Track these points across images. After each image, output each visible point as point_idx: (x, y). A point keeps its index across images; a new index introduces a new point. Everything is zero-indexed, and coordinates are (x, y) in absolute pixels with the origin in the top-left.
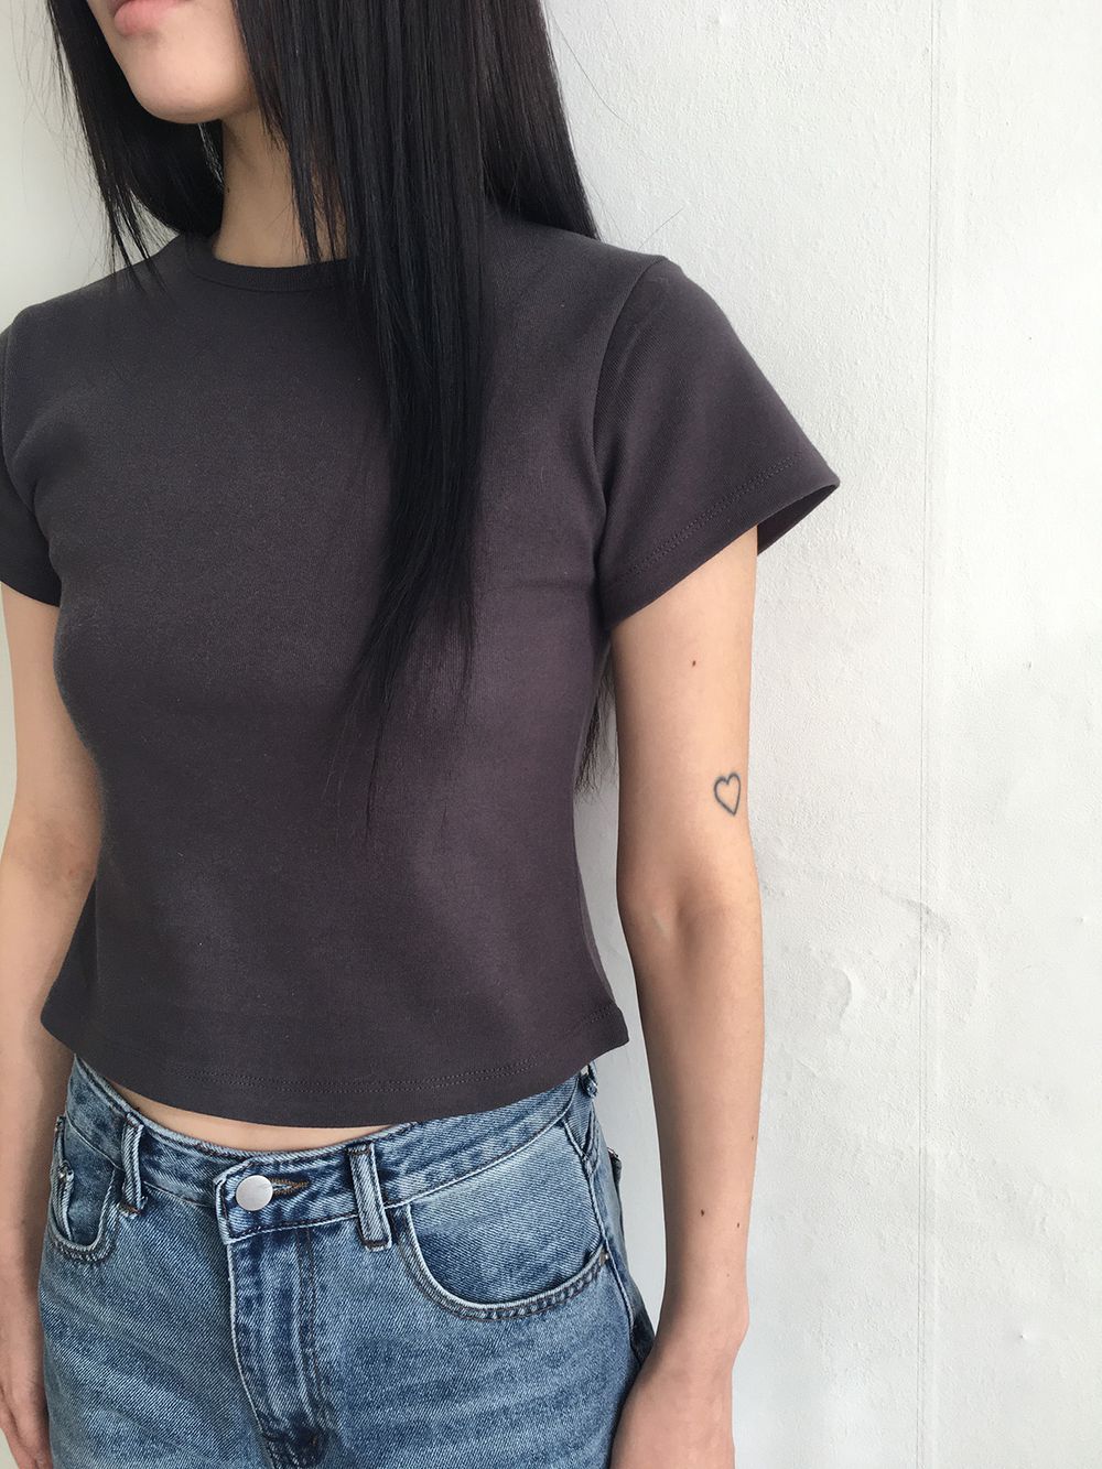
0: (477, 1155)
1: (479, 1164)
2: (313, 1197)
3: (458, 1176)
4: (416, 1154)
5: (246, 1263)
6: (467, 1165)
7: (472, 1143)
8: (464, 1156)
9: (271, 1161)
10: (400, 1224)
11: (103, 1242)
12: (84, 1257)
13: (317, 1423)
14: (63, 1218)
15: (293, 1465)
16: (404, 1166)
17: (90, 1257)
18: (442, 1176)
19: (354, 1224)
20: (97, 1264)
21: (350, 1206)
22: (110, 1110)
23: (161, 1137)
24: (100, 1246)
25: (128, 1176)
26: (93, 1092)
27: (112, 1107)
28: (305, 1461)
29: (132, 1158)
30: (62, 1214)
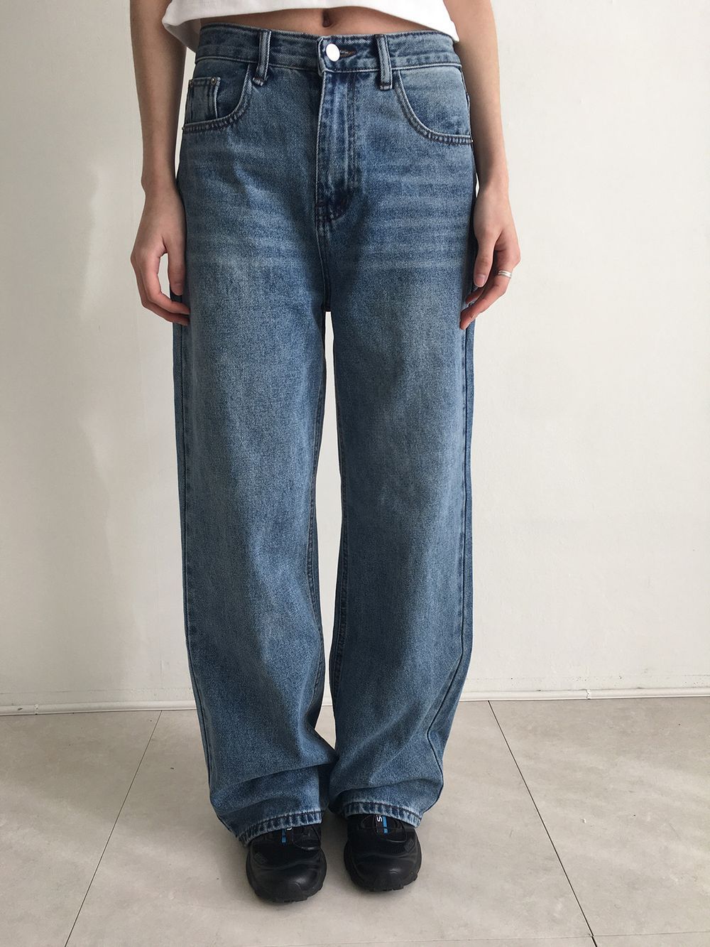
0: (427, 58)
1: (429, 62)
2: (359, 58)
5: (330, 86)
6: (424, 61)
7: (423, 53)
8: (422, 56)
9: (341, 37)
10: (396, 79)
11: (243, 103)
12: (228, 121)
13: (348, 186)
14: (214, 103)
15: (330, 220)
16: (397, 53)
17: (233, 118)
18: (413, 62)
19: (376, 74)
20: (236, 122)
21: (375, 64)
22: (245, 35)
23: (283, 34)
24: (241, 107)
25: (263, 59)
26: (231, 33)
27: (247, 32)
28: (337, 215)
29: (267, 47)
30: (213, 100)
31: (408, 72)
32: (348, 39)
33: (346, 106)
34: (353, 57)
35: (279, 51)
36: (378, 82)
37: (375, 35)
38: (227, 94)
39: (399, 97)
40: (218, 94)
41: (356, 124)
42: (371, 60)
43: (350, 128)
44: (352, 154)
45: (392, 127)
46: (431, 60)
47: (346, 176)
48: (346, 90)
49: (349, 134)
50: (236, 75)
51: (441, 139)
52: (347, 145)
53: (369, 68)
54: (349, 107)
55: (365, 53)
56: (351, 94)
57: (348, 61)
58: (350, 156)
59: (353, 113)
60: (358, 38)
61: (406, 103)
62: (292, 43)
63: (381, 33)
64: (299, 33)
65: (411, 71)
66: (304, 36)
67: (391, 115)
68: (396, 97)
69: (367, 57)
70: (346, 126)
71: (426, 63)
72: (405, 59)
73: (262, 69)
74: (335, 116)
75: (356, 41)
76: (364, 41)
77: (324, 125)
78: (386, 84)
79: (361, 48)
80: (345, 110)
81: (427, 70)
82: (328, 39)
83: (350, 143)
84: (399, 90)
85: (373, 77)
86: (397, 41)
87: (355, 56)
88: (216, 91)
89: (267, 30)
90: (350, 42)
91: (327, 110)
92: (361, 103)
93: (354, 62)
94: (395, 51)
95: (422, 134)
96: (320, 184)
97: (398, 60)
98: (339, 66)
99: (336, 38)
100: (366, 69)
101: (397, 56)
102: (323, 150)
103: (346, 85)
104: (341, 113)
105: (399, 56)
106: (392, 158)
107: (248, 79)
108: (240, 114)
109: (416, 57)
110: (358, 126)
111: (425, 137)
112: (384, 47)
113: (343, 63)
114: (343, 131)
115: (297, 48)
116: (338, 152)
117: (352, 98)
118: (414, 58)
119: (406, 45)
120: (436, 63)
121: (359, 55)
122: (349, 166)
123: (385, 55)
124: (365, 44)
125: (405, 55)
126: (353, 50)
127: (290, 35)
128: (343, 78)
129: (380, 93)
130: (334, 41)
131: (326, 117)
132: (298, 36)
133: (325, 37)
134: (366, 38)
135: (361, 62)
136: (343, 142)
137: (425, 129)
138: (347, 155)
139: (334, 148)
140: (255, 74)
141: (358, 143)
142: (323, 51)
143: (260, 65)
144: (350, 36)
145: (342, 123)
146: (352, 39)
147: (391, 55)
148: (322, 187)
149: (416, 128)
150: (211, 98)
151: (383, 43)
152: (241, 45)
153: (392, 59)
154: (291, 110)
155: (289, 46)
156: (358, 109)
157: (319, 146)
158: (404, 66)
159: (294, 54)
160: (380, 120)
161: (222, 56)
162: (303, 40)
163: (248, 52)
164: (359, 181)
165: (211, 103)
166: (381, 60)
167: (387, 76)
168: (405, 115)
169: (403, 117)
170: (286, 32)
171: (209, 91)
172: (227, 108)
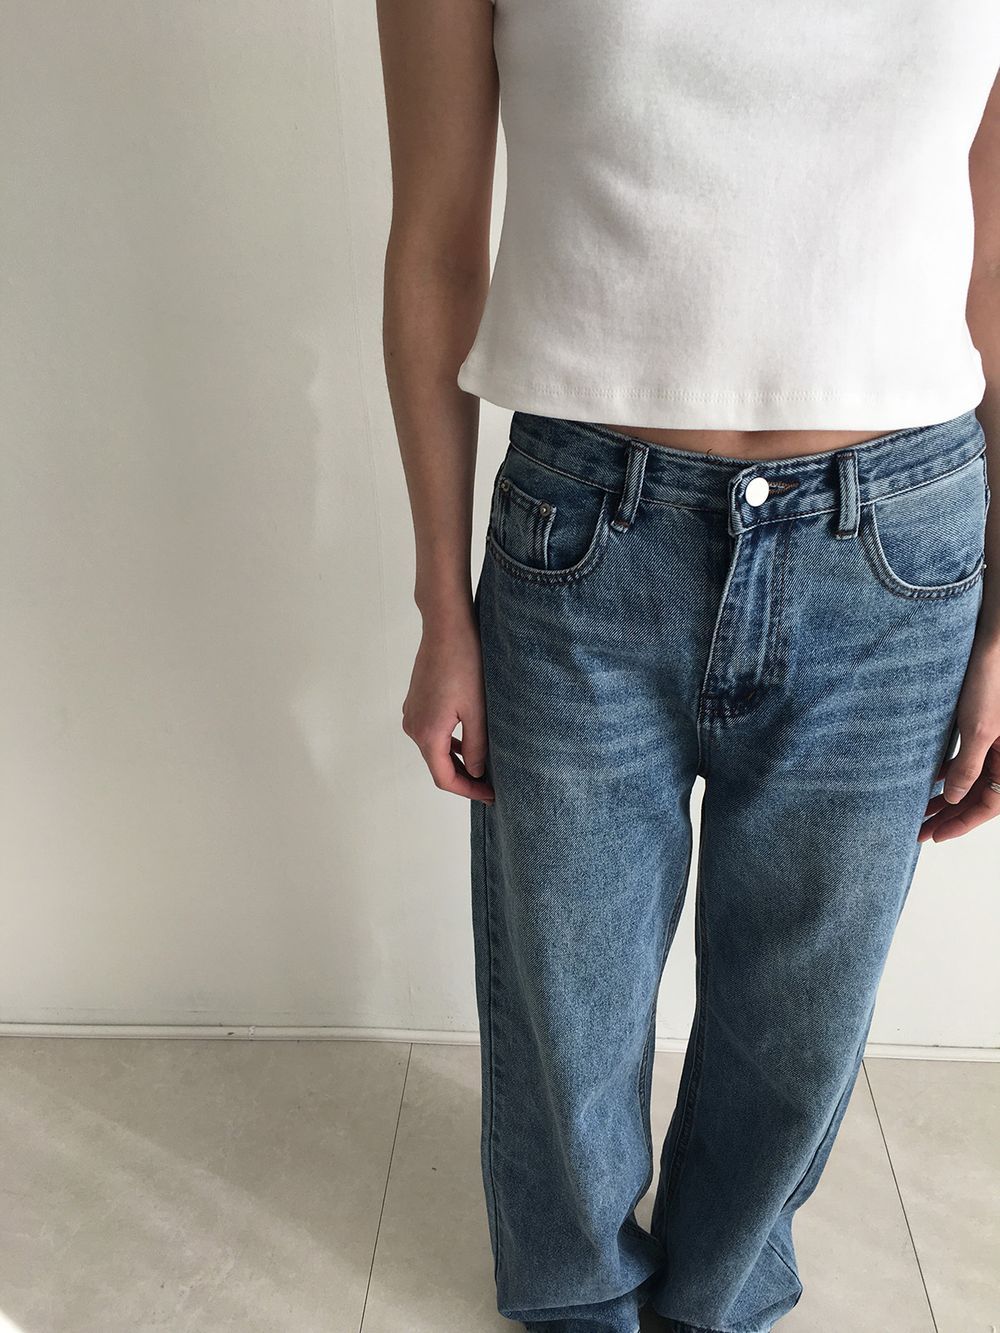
0: (927, 470)
1: (929, 476)
2: (803, 494)
3: (913, 485)
4: (883, 465)
5: (746, 551)
6: (920, 477)
7: (926, 461)
8: (919, 469)
9: (775, 465)
10: (866, 519)
11: (591, 558)
12: (564, 579)
13: (761, 680)
14: (543, 547)
15: (723, 717)
16: (873, 474)
17: (573, 576)
18: (901, 484)
19: (830, 517)
20: (580, 582)
21: (831, 502)
22: (603, 444)
23: (668, 454)
24: (587, 563)
25: (632, 494)
26: (578, 434)
27: (607, 441)
28: (737, 712)
29: (639, 477)
30: (542, 542)
31: (890, 501)
32: (786, 467)
33: (770, 568)
34: (791, 495)
35: (658, 481)
36: (833, 527)
37: (836, 454)
38: (567, 536)
39: (868, 551)
40: (551, 534)
41: (786, 596)
42: (825, 495)
43: (775, 603)
44: (774, 639)
45: (849, 595)
46: (935, 471)
47: (759, 669)
48: (774, 544)
49: (772, 613)
50: (583, 506)
51: (935, 595)
52: (766, 629)
53: (819, 510)
54: (776, 569)
55: (815, 483)
56: (781, 550)
57: (783, 502)
58: (769, 643)
59: (783, 579)
60: (805, 464)
61: (881, 560)
62: (682, 467)
63: (847, 447)
64: (699, 456)
65: (894, 499)
66: (706, 461)
67: (850, 577)
68: (862, 551)
69: (818, 491)
70: (769, 601)
71: (925, 480)
72: (886, 482)
73: (628, 509)
74: (752, 592)
75: (801, 469)
76: (816, 467)
77: (730, 607)
78: (848, 532)
79: (809, 476)
80: (770, 575)
81: (925, 491)
82: (750, 474)
83: (772, 624)
84: (870, 539)
85: (825, 520)
86: (875, 454)
87: (796, 491)
88: (548, 530)
89: (642, 446)
90: (790, 471)
91: (738, 587)
92: (798, 563)
93: (794, 504)
94: (868, 471)
95: (903, 595)
96: (713, 677)
97: (874, 488)
98: (765, 513)
99: (766, 468)
100: (813, 511)
101: (872, 479)
102: (725, 639)
103: (775, 538)
104: (761, 580)
105: (876, 478)
106: (842, 634)
107: (604, 520)
108: (586, 572)
109: (906, 473)
110: (790, 599)
111: (907, 598)
112: (851, 477)
113: (773, 508)
114: (762, 609)
115: (689, 476)
116: (749, 640)
117: (783, 556)
118: (904, 476)
119: (892, 456)
120: (944, 473)
121: (803, 488)
122: (766, 656)
123: (852, 489)
124: (817, 471)
125: (888, 475)
126: (794, 481)
127: (681, 457)
128: (770, 530)
129: (834, 545)
130: (761, 473)
131: (735, 595)
132: (695, 460)
133: (745, 472)
134: (818, 462)
135: (805, 503)
136: (761, 625)
137: (908, 589)
138: (764, 642)
139: (744, 636)
140: (615, 515)
141: (786, 624)
142: (739, 494)
143: (625, 502)
144: (790, 462)
145: (762, 596)
146: (794, 466)
147: (862, 480)
148: (716, 679)
149: (892, 591)
150: (539, 538)
151: (851, 469)
152: (595, 460)
153: (864, 487)
154: (674, 575)
155: (677, 472)
156: (791, 572)
158: (884, 495)
159: (685, 487)
160: (829, 586)
161: (560, 469)
162: (704, 465)
163: (606, 475)
164: (781, 677)
165: (538, 546)
166: (844, 498)
167: (852, 517)
168: (877, 575)
169: (870, 577)
170: (675, 451)
171: (536, 526)
172: (567, 558)
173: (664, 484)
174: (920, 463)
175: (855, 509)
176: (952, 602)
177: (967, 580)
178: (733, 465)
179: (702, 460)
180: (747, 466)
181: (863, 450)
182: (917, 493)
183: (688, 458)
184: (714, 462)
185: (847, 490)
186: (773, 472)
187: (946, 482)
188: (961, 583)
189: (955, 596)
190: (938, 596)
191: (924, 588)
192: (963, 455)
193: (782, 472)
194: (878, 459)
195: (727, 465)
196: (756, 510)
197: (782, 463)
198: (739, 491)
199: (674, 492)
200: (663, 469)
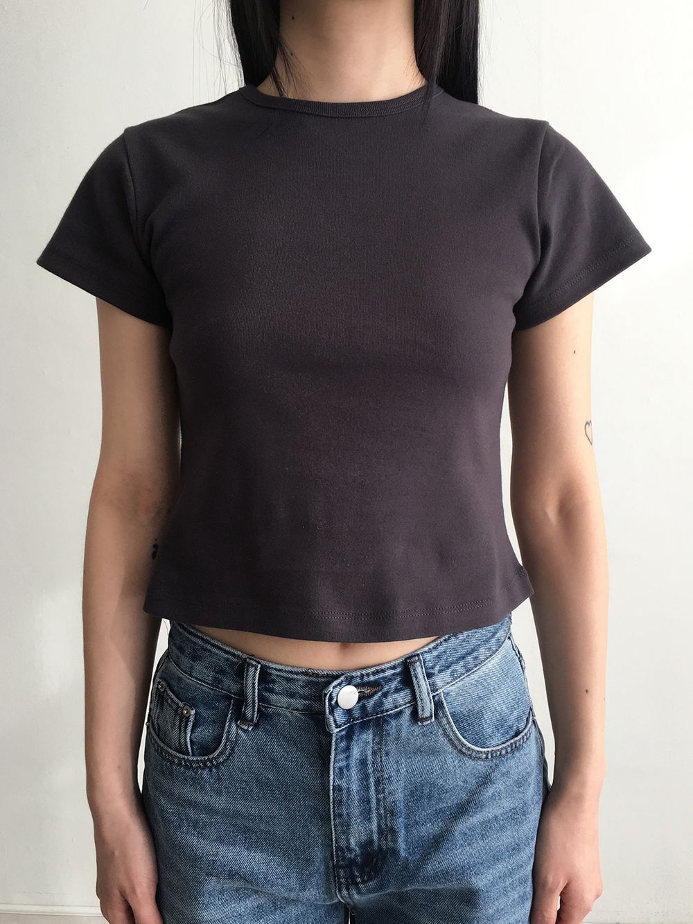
0: (476, 658)
1: (478, 663)
2: (385, 695)
3: (468, 671)
4: (443, 661)
5: (343, 745)
6: (472, 665)
7: (473, 651)
8: (470, 659)
9: (359, 674)
10: (438, 705)
11: (225, 749)
12: (205, 765)
13: (379, 846)
14: (186, 742)
15: (356, 884)
16: (437, 669)
17: (212, 762)
18: (459, 673)
19: (411, 709)
20: (217, 767)
21: (409, 698)
22: (227, 659)
23: (276, 669)
24: (221, 753)
25: (250, 700)
26: (210, 651)
27: (230, 657)
28: (366, 878)
29: (254, 687)
30: (185, 738)
31: (453, 687)
32: (368, 675)
33: (369, 752)
34: (377, 697)
35: (272, 691)
36: (415, 717)
37: (406, 659)
38: (205, 733)
39: (445, 730)
40: (192, 731)
41: (386, 775)
42: (403, 693)
43: (378, 783)
44: (382, 812)
45: (436, 765)
46: (482, 657)
47: (375, 837)
48: (371, 736)
49: (377, 792)
50: (217, 708)
51: (504, 752)
52: (374, 804)
53: (400, 706)
54: (374, 753)
55: (394, 684)
56: (377, 739)
57: (370, 703)
58: (379, 815)
59: (381, 761)
60: (383, 671)
61: (456, 735)
62: (288, 680)
63: (413, 652)
64: (300, 670)
65: (456, 685)
66: (306, 674)
67: (434, 752)
68: (440, 731)
69: (397, 690)
70: (372, 781)
71: (476, 666)
72: (447, 673)
73: (251, 712)
74: (354, 773)
75: (381, 675)
76: (391, 672)
77: (338, 789)
78: (426, 719)
79: (389, 680)
80: (370, 758)
81: (477, 675)
82: (339, 684)
83: (378, 800)
84: (445, 721)
85: (408, 713)
86: (435, 653)
87: (380, 693)
88: (189, 728)
89: (254, 663)
90: (372, 678)
91: (341, 769)
92: (391, 747)
93: (380, 704)
94: (433, 667)
95: (479, 758)
96: (339, 848)
97: (439, 680)
98: (357, 714)
99: (352, 677)
100: (396, 707)
101: (437, 672)
102: (340, 816)
103: (371, 732)
104: (363, 762)
105: (440, 671)
107: (231, 718)
108: (221, 760)
109: (461, 663)
110: (389, 779)
111: (482, 760)
112: (420, 676)
113: (363, 708)
114: (367, 788)
115: (295, 687)
116: (361, 813)
117: (380, 743)
118: (459, 667)
119: (448, 654)
120: (488, 658)
121: (385, 690)
122: (379, 826)
123: (423, 684)
124: (393, 674)
125: (448, 668)
126: (376, 685)
127: (286, 671)
128: (364, 726)
129: (418, 730)
130: (349, 681)
131: (341, 778)
132: (297, 673)
133: (335, 683)
134: (393, 668)
135: (388, 703)
136: (369, 802)
137: (481, 752)
138: (374, 815)
139: (356, 811)
140: (240, 716)
141: (390, 799)
142: (333, 702)
143: (246, 706)
144: (370, 671)
145: (366, 777)
146: (374, 673)
147: (429, 675)
148: (342, 850)
149: (470, 756)
150: (183, 734)
151: (419, 670)
152: (221, 672)
153: (431, 680)
154: (294, 761)
155: (284, 683)
156: (387, 754)
157: (334, 812)
158: (448, 683)
159: (292, 695)
160: (418, 762)
161: (196, 678)
162: (305, 678)
163: (229, 684)
164: (395, 841)
165: (182, 741)
166: (418, 693)
167: (427, 708)
168: (455, 747)
169: (449, 748)
170: (281, 667)
171: (180, 724)
172: (206, 749)
173: (276, 694)
174: (469, 653)
175: (428, 701)
176: (517, 754)
177: (523, 734)
178: (328, 676)
179: (302, 673)
180: (337, 677)
181: (426, 652)
182: (472, 677)
183: (291, 672)
184: (312, 675)
185: (419, 687)
186: (358, 680)
187: (490, 665)
188: (519, 737)
189: (517, 749)
190: (507, 752)
191: (494, 749)
192: (498, 641)
193: (366, 679)
194: (438, 656)
195: (323, 676)
196: (349, 712)
197: (364, 672)
198: (331, 699)
199: (285, 700)
200: (274, 682)
